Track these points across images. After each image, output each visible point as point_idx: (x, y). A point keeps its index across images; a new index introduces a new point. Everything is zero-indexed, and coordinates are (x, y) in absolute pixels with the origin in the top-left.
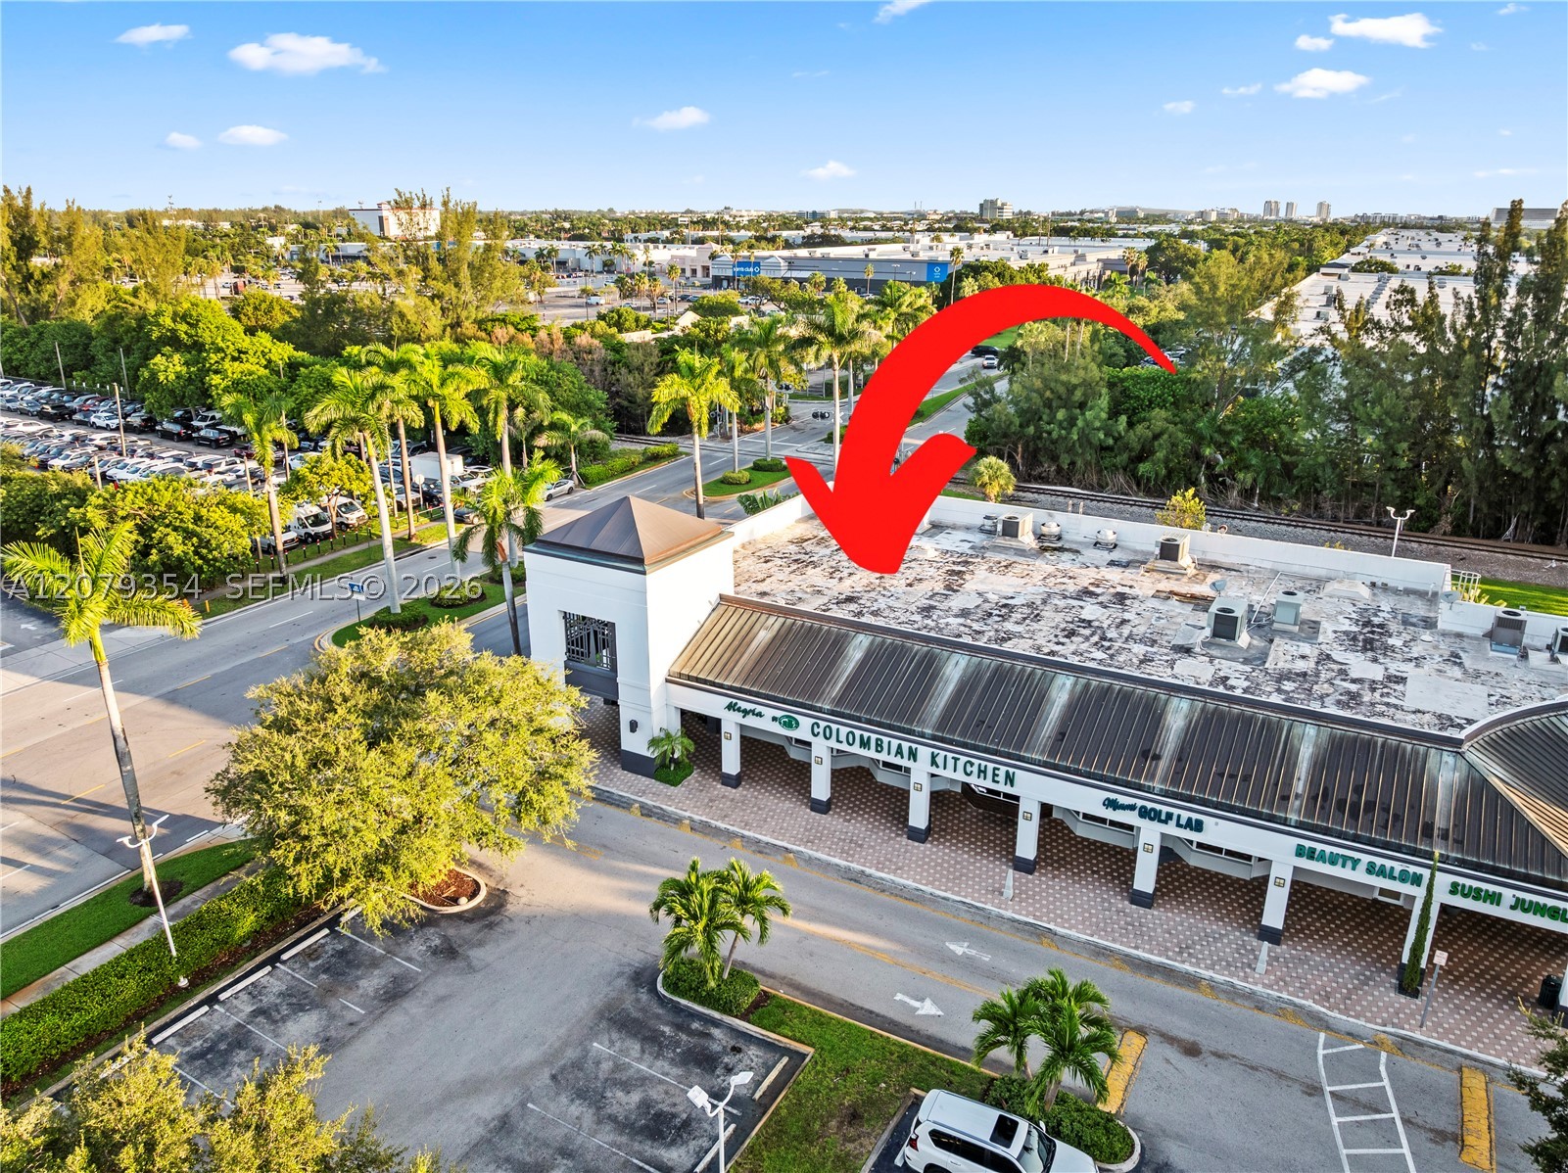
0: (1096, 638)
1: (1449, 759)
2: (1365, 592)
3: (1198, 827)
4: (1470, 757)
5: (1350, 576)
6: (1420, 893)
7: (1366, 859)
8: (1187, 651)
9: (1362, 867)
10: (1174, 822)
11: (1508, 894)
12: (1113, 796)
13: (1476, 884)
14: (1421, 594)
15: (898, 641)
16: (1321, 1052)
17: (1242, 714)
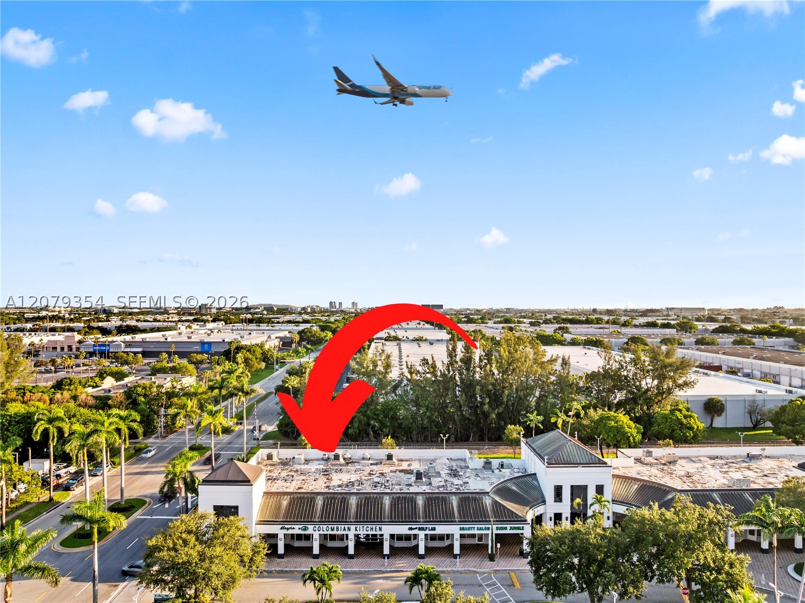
0: (383, 486)
1: (487, 497)
2: (447, 461)
3: (434, 529)
4: (492, 496)
5: (441, 457)
6: (489, 532)
7: (476, 526)
8: (410, 485)
9: (476, 529)
10: (428, 530)
11: (508, 526)
12: (410, 526)
13: (501, 526)
14: (462, 460)
15: (332, 496)
16: (479, 578)
17: (436, 497)
